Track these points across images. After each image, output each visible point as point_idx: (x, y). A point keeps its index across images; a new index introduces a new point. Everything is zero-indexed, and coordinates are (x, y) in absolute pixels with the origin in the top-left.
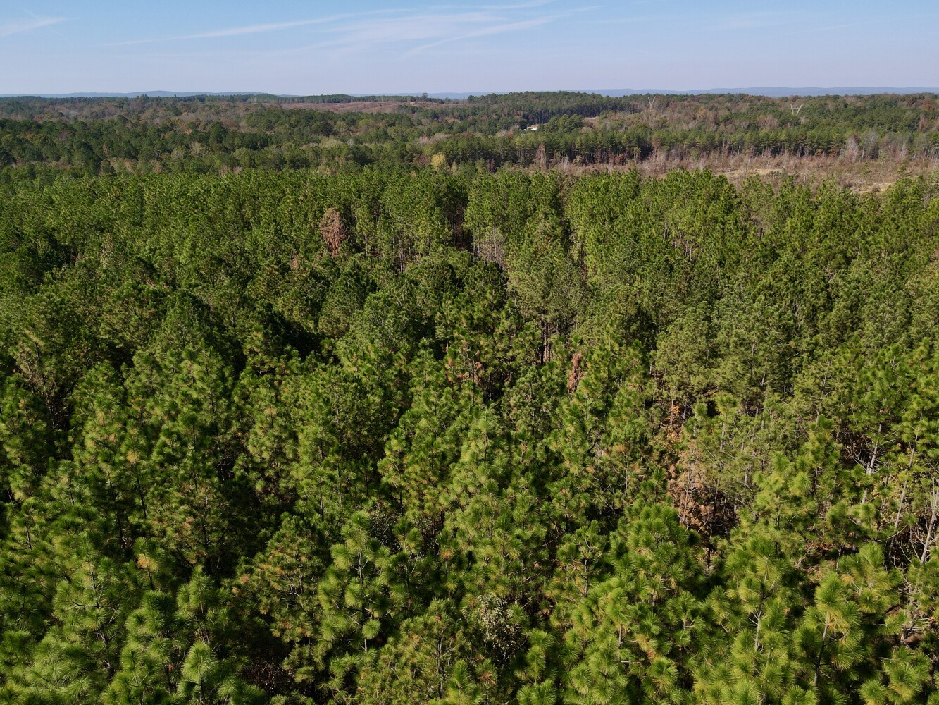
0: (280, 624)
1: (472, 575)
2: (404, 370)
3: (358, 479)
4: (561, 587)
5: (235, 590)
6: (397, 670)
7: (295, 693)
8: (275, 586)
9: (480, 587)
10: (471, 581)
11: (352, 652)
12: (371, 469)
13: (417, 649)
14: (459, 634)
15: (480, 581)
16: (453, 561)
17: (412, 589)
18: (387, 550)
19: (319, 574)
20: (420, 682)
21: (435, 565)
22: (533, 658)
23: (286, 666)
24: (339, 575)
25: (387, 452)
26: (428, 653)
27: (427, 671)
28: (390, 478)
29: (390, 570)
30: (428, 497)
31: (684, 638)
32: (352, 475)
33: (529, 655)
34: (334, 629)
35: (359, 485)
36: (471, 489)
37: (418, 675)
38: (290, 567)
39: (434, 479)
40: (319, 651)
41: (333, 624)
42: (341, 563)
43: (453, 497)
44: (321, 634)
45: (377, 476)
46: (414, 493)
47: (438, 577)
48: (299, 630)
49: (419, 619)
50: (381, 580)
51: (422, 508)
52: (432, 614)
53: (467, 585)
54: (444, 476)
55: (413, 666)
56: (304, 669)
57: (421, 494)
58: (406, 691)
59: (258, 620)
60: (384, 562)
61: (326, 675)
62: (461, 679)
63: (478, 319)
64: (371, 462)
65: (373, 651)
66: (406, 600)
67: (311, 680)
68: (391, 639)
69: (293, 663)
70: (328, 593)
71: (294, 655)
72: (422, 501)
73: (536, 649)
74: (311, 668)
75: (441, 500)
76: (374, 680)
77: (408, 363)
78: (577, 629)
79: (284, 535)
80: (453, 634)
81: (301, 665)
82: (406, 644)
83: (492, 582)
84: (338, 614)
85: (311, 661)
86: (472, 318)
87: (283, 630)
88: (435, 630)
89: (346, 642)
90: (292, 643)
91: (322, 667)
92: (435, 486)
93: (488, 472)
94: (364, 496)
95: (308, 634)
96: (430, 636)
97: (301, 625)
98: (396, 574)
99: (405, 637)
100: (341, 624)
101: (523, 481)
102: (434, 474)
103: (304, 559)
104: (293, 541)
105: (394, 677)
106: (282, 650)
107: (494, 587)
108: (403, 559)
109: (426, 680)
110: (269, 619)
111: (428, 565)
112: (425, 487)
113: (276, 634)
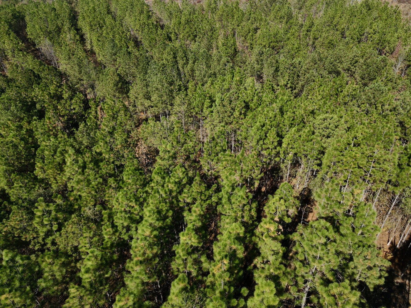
0: (24, 237)
1: (82, 202)
2: (28, 128)
3: (29, 181)
4: (109, 197)
5: (3, 233)
6: (68, 235)
7: (36, 253)
8: (18, 227)
9: (85, 204)
10: (82, 204)
11: (51, 236)
12: (33, 176)
13: (72, 228)
14: (83, 220)
15: (85, 202)
16: (74, 200)
17: (64, 212)
18: (51, 204)
19: (32, 219)
20: (75, 235)
21: (69, 203)
22: (105, 218)
23: (31, 247)
24: (39, 217)
25: (37, 168)
26: (75, 228)
27: (76, 232)
28: (41, 176)
29: (55, 210)
30: (59, 179)
31: (141, 200)
32: (26, 181)
33: (103, 218)
34: (43, 232)
35: (30, 183)
36: (73, 173)
37: (74, 234)
38: (21, 221)
39: (59, 172)
40: (40, 239)
41: (42, 231)
42: (39, 214)
43: (68, 177)
44: (39, 234)
45: (36, 178)
46: (52, 179)
47: (72, 205)
48: (32, 236)
49: (70, 221)
50: (53, 213)
51: (57, 183)
52: (73, 218)
53: (81, 205)
54: (62, 170)
55: (72, 232)
56: (37, 245)
57: (55, 179)
58: (72, 238)
59: (15, 238)
60: (52, 207)
61: (45, 244)
62: (86, 230)
63: (53, 93)
64: (32, 174)
65: (58, 233)
66: (63, 215)
67: (41, 247)
68: (63, 228)
69: (33, 245)
70: (37, 223)
71: (32, 243)
72: (56, 180)
73: (105, 216)
74: (39, 244)
75: (64, 179)
76: (62, 240)
77: (29, 125)
78: (115, 207)
79: (14, 212)
80: (81, 221)
81: (36, 245)
82: (68, 228)
83: (88, 202)
84: (43, 227)
85: (38, 243)
86: (50, 93)
87: (26, 238)
88: (75, 222)
89: (49, 233)
90: (30, 241)
91: (43, 243)
92: (59, 174)
93: (78, 166)
94: (33, 186)
95: (35, 236)
96: (75, 224)
97: (32, 235)
98: (57, 210)
99: (67, 226)
100: (45, 230)
101: (91, 166)
102: (58, 171)
103: (25, 217)
104: (19, 213)
105: (67, 237)
106: (28, 243)
107: (90, 203)
108: (58, 205)
109: (77, 234)
110: (19, 237)
111: (67, 204)
112: (56, 176)
113: (24, 240)
